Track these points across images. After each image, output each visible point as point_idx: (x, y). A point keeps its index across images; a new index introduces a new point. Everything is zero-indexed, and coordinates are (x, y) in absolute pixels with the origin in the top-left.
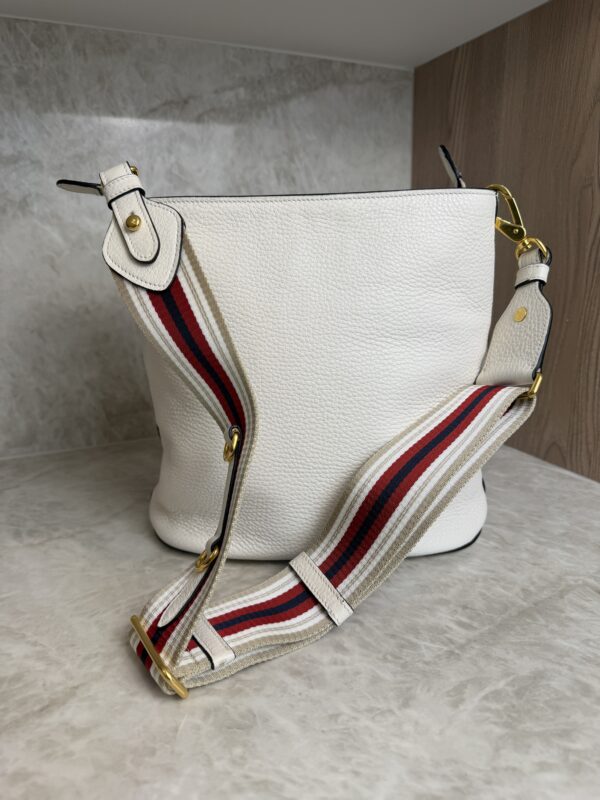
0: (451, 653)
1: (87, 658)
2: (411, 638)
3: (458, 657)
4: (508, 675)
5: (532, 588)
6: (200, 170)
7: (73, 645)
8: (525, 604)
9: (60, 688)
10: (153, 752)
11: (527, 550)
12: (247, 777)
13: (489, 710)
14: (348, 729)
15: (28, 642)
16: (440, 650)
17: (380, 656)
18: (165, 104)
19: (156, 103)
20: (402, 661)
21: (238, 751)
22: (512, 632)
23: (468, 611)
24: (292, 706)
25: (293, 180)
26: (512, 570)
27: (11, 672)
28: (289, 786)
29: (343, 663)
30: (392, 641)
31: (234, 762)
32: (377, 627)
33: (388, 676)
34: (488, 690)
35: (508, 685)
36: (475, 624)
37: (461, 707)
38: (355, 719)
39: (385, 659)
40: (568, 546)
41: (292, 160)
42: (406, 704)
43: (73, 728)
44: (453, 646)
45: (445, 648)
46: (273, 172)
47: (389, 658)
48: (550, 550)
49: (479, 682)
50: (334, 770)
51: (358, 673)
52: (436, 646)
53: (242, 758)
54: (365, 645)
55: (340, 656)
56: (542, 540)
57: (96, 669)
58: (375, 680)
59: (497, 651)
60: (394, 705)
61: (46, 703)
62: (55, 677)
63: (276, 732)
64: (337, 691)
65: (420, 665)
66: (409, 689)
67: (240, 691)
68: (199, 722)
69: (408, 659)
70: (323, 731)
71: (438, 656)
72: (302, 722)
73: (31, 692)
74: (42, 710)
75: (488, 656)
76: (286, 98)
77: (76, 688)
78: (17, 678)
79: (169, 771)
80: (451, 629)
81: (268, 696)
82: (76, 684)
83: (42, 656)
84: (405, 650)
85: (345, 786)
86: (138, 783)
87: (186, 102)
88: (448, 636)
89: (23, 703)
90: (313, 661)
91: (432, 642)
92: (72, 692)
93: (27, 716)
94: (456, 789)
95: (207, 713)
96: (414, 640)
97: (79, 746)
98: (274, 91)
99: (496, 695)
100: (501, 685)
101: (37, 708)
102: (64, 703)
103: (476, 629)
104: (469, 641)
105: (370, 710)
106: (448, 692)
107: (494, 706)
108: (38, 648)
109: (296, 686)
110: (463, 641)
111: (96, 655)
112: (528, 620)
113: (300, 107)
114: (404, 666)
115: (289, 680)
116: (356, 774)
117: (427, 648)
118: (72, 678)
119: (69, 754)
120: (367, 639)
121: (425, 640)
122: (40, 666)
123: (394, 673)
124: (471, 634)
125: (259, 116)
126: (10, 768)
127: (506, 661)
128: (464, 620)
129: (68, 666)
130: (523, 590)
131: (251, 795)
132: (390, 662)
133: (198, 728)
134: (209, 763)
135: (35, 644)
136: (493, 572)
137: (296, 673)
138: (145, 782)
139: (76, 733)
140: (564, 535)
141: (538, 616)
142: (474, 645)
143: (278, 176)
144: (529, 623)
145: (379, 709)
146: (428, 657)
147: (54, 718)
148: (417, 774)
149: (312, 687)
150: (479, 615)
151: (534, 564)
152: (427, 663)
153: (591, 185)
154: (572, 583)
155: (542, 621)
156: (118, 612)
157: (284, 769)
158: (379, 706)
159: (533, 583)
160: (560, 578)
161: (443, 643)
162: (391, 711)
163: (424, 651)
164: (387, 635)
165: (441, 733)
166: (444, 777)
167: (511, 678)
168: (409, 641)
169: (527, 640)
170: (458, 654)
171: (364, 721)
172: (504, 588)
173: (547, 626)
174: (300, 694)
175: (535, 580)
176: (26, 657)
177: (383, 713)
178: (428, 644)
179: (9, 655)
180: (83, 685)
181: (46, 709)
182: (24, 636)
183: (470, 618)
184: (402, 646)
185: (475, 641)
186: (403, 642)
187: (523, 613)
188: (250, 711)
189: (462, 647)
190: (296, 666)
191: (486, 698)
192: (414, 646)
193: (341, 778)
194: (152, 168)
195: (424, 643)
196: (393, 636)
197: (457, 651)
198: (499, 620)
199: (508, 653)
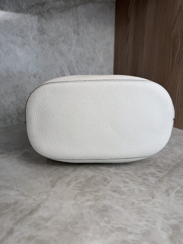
1: (40, 194)
2: (145, 177)
3: (162, 181)
4: (179, 185)
5: (174, 159)
6: (49, 29)
7: (32, 190)
8: (174, 164)
9: (34, 205)
10: (77, 223)
12: (113, 227)
13: (179, 196)
14: (139, 207)
15: (15, 190)
16: (156, 180)
17: (139, 183)
18: (36, 4)
19: (33, 4)
20: (146, 184)
21: (106, 219)
22: (175, 173)
23: (159, 167)
24: (118, 202)
25: (79, 34)
26: (166, 155)
27: (13, 201)
28: (128, 228)
29: (128, 187)
30: (140, 178)
31: (106, 222)
32: (133, 174)
33: (143, 189)
34: (176, 190)
35: (180, 188)
36: (163, 171)
37: (170, 196)
38: (140, 204)
39: (140, 184)
40: (178, 147)
41: (78, 27)
42: (153, 197)
43: (44, 218)
44: (159, 178)
45: (157, 179)
46: (72, 31)
48: (174, 148)
49: (172, 188)
50: (140, 221)
51: (134, 189)
52: (154, 179)
53: (108, 221)
54: (132, 181)
55: (126, 184)
56: (170, 145)
57: (45, 197)
58: (140, 191)
59: (173, 179)
60: (150, 198)
61: (31, 211)
62: (30, 201)
63: (116, 211)
64: (130, 196)
65: (152, 185)
66: (152, 192)
67: (98, 199)
68: (89, 211)
69: (148, 183)
70: (131, 209)
71: (156, 182)
72: (123, 206)
73: (23, 207)
74: (30, 213)
75: (171, 180)
76: (77, 6)
77: (40, 204)
78: (16, 203)
79: (86, 229)
80: (157, 173)
81: (109, 200)
82: (39, 203)
83: (22, 194)
85: (146, 225)
86: (76, 234)
87: (44, 4)
88: (156, 175)
89: (21, 211)
90: (118, 187)
91: (152, 177)
92: (39, 206)
93: (25, 216)
94: (180, 221)
95: (90, 207)
96: (147, 177)
97: (49, 224)
98: (73, 3)
99: (178, 192)
100: (179, 188)
101: (28, 213)
102: (37, 210)
103: (163, 172)
104: (163, 176)
105: (143, 200)
106: (164, 192)
107: (180, 195)
108: (20, 192)
109: (116, 195)
110: (162, 176)
111: (43, 192)
112: (178, 169)
113: (81, 9)
114: (147, 185)
115: (113, 194)
116: (148, 221)
117: (152, 179)
118: (37, 201)
119: (46, 228)
120: (132, 178)
121: (150, 177)
122: (23, 198)
123: (145, 188)
124: (163, 174)
125: (68, 11)
126: (26, 236)
127: (177, 181)
129: (34, 197)
130: (172, 160)
131: (117, 233)
132: (143, 185)
133: (89, 213)
134: (98, 224)
135: (18, 190)
136: (161, 155)
137: (114, 191)
138: (79, 233)
139: (47, 220)
141: (180, 167)
142: (165, 177)
143: (74, 33)
144: (178, 170)
145: (146, 200)
146: (153, 182)
147: (36, 215)
148: (167, 218)
149: (122, 195)
150: (163, 168)
151: (171, 152)
152: (154, 184)
153: (178, 37)
155: (182, 169)
156: (44, 177)
157: (124, 222)
158: (146, 199)
159: (174, 158)
160: (181, 156)
161: (156, 178)
162: (150, 200)
163: (151, 180)
164: (138, 177)
165: (168, 205)
166: (175, 218)
167: (181, 186)
168: (145, 178)
169: (180, 174)
171: (143, 204)
172: (166, 160)
174: (119, 198)
175: (174, 157)
176: (17, 195)
177: (147, 201)
179: (10, 195)
180: (42, 203)
181: (31, 213)
182: (13, 188)
183: (160, 169)
184: (144, 180)
185: (165, 176)
186: (144, 178)
187: (175, 167)
188: (104, 205)
189: (162, 178)
190: (113, 189)
191: (176, 193)
192: (148, 179)
193: (144, 223)
194: (32, 27)
195: (150, 178)
196: (140, 177)
197: (161, 180)
198: (169, 169)
199: (176, 179)
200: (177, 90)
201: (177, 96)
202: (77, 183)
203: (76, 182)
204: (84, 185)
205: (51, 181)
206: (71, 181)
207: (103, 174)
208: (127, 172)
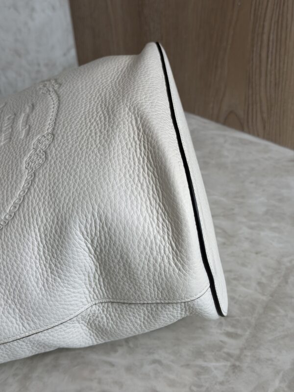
0: (234, 367)
2: (200, 362)
3: (240, 369)
4: (278, 373)
5: (264, 280)
8: (264, 298)
11: (247, 239)
16: (225, 366)
17: (187, 390)
20: (204, 389)
26: (243, 265)
30: (189, 371)
35: (281, 382)
36: (239, 331)
40: (274, 225)
44: (232, 360)
45: (229, 364)
47: (194, 388)
48: (262, 234)
52: (221, 364)
59: (263, 353)
65: (218, 387)
69: (207, 385)
71: (227, 373)
75: (259, 360)
84: (202, 377)
88: (225, 350)
91: (217, 360)
96: (204, 364)
100: (277, 383)
103: (241, 336)
104: (242, 350)
110: (237, 352)
112: (273, 314)
117: (216, 368)
120: (171, 377)
121: (211, 361)
124: (240, 343)
127: (271, 360)
128: (230, 329)
130: (259, 283)
140: (266, 213)
141: (278, 308)
142: (246, 352)
144: (274, 318)
146: (221, 378)
150: (238, 321)
151: (256, 253)
152: (222, 383)
154: (288, 264)
155: (282, 312)
159: (263, 274)
160: (279, 263)
161: (225, 359)
163: (215, 372)
164: (182, 366)
167: (281, 374)
169: (278, 334)
170: (239, 366)
173: (286, 316)
175: (263, 270)
178: (215, 364)
183: (233, 326)
185: (245, 348)
186: (197, 369)
187: (267, 308)
189: (239, 358)
192: (206, 370)
195: (212, 365)
196: (187, 366)
197: (237, 363)
198: (253, 321)
199: (271, 352)
200: (265, 37)
201: (264, 55)
207: (100, 382)
208: (156, 357)
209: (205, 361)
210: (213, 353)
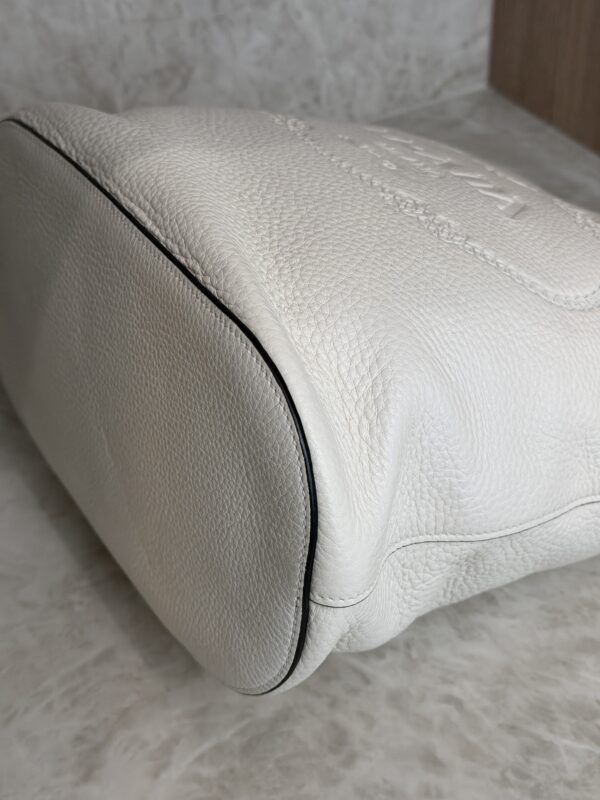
2: (541, 731)
16: (590, 753)
17: (496, 774)
20: (532, 784)
29: (439, 794)
30: (513, 740)
32: (485, 710)
39: (504, 782)
47: (510, 776)
52: (582, 746)
55: (432, 778)
65: (561, 790)
69: (541, 778)
71: (588, 769)
84: (534, 759)
90: (393, 792)
91: (577, 738)
96: (548, 736)
114: (536, 792)
117: (570, 752)
120: (472, 738)
121: (565, 734)
132: (512, 785)
146: (573, 770)
152: (571, 785)
156: (49, 707)
161: (593, 739)
163: (564, 758)
164: (502, 726)
178: (568, 742)
184: (529, 752)
186: (529, 742)
192: (547, 749)
195: (565, 743)
196: (512, 729)
202: (200, 759)
203: (197, 753)
204: (232, 771)
205: (79, 739)
206: (175, 740)
207: (333, 703)
208: (456, 691)
209: (552, 731)
210: (574, 721)
